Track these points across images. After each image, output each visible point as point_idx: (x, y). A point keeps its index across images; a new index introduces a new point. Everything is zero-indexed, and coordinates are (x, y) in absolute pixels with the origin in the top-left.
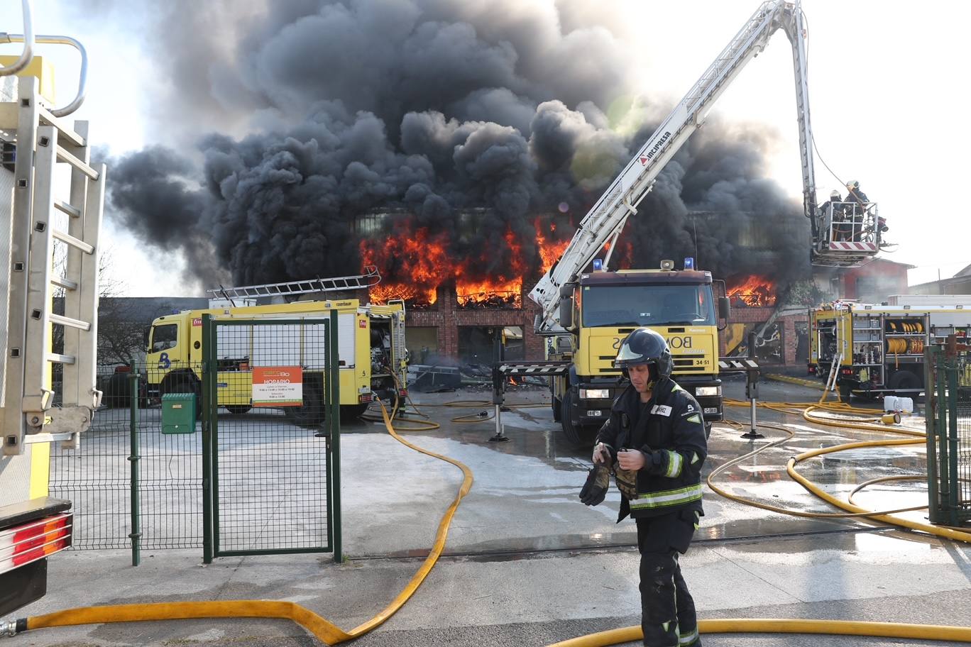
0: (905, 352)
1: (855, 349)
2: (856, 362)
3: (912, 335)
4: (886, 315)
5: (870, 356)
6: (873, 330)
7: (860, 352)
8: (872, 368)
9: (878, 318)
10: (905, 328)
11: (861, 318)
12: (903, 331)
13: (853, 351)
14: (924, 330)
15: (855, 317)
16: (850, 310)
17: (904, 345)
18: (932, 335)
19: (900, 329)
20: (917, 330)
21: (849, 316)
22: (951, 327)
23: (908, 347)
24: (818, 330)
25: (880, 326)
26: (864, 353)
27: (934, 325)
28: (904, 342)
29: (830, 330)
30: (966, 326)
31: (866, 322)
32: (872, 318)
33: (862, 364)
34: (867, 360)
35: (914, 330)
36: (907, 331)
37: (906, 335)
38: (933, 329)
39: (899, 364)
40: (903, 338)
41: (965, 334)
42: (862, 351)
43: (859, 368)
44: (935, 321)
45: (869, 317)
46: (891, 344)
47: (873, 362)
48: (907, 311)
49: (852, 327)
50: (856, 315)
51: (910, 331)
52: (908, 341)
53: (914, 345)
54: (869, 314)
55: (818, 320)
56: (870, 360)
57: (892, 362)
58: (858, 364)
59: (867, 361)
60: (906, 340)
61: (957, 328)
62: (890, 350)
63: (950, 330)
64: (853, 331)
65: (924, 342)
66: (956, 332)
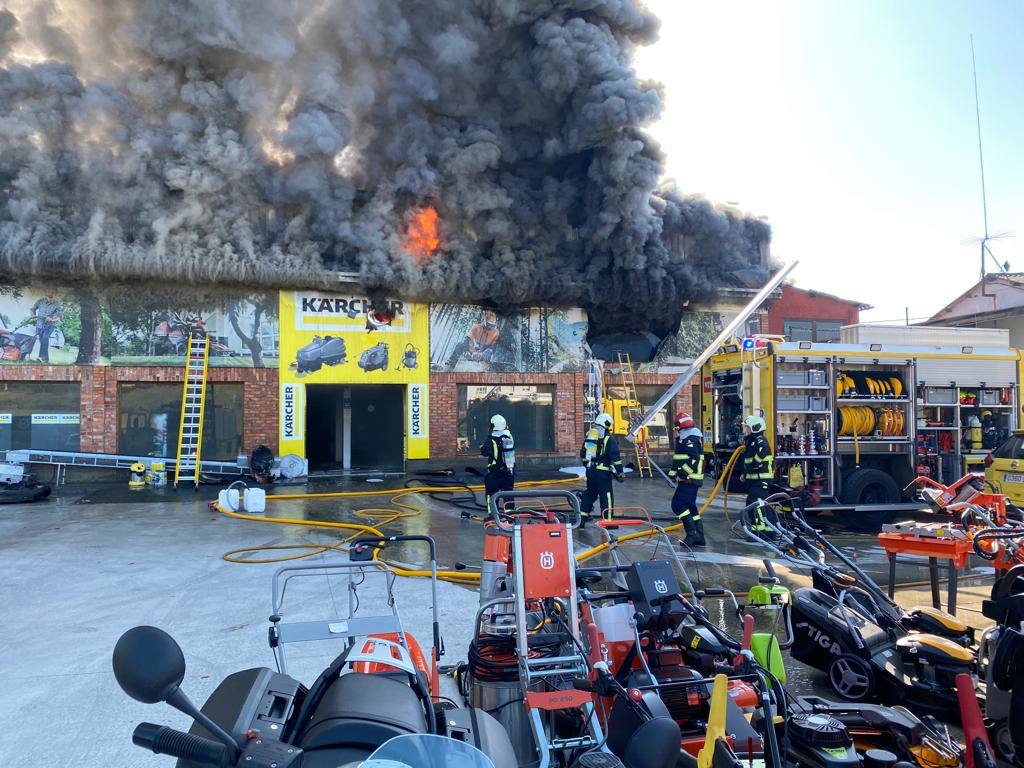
0: (871, 434)
1: (779, 427)
2: (782, 450)
3: (884, 400)
4: (838, 361)
5: (808, 439)
6: (814, 390)
7: (789, 433)
8: (812, 463)
9: (822, 367)
10: (871, 387)
11: (791, 365)
12: (868, 391)
13: (776, 430)
14: (905, 392)
15: (780, 364)
16: (771, 352)
17: (870, 419)
18: (920, 402)
19: (862, 389)
20: (893, 391)
21: (769, 362)
22: (953, 387)
23: (877, 424)
24: (714, 390)
25: (827, 381)
26: (796, 434)
27: (923, 383)
28: (870, 414)
29: (735, 390)
31: (801, 373)
32: (813, 366)
33: (793, 456)
34: (802, 446)
35: (887, 392)
36: (875, 392)
37: (873, 400)
38: (921, 390)
39: (860, 455)
40: (870, 406)
41: (976, 401)
42: (793, 429)
43: (789, 463)
44: (925, 374)
45: (806, 365)
46: (846, 416)
47: (814, 452)
48: (875, 354)
49: (775, 383)
50: (783, 359)
51: (881, 393)
52: (878, 413)
53: (887, 419)
54: (806, 359)
55: (715, 374)
56: (807, 447)
57: (848, 450)
58: (786, 456)
59: (802, 452)
60: (873, 410)
61: (963, 389)
62: (844, 428)
63: (950, 391)
64: (775, 391)
65: (906, 415)
66: (961, 396)
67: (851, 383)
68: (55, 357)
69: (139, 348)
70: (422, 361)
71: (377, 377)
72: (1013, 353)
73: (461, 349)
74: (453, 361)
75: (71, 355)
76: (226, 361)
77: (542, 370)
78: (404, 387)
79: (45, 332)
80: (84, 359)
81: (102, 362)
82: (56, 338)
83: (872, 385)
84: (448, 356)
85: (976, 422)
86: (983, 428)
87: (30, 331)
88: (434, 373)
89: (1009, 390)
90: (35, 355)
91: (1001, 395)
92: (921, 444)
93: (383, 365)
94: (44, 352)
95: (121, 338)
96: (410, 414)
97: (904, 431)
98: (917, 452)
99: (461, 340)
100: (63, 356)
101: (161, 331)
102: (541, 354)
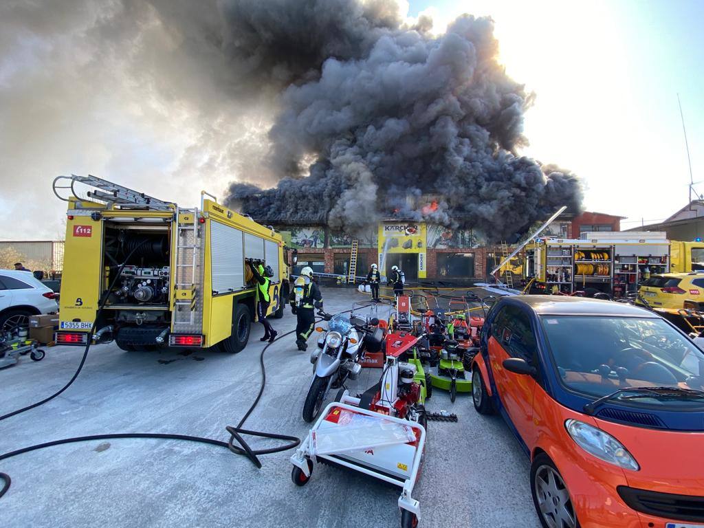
0: (593, 274)
1: (549, 271)
2: (549, 280)
3: (599, 261)
4: (576, 246)
5: (562, 276)
6: (564, 258)
7: (555, 273)
8: (562, 285)
9: (570, 249)
10: (593, 256)
11: (554, 248)
12: (591, 258)
13: (547, 272)
14: (610, 258)
15: (549, 248)
16: (545, 243)
17: (592, 269)
18: (617, 262)
19: (588, 257)
20: (604, 258)
21: (544, 247)
22: (634, 256)
23: (595, 271)
24: (526, 257)
25: (570, 254)
27: (618, 254)
28: (591, 267)
30: (647, 255)
31: (559, 251)
32: (564, 248)
33: (554, 282)
35: (601, 258)
36: (595, 259)
37: (593, 261)
38: (617, 258)
39: (585, 283)
40: (591, 264)
41: (648, 262)
42: (557, 272)
43: (552, 285)
45: (561, 248)
46: (580, 268)
47: (564, 281)
48: (595, 244)
49: (546, 255)
50: (550, 246)
51: (598, 259)
52: (596, 266)
53: (600, 269)
54: (561, 246)
55: (527, 250)
56: (561, 280)
57: (581, 281)
58: (551, 282)
59: (559, 280)
60: (594, 265)
61: (640, 257)
62: (579, 272)
63: (633, 258)
64: (546, 258)
65: (610, 268)
66: (638, 260)
67: (583, 255)
68: (318, 246)
69: (339, 243)
70: (424, 245)
71: (408, 251)
72: (668, 242)
73: (438, 241)
74: (435, 245)
75: (322, 246)
76: (363, 246)
77: (469, 247)
78: (418, 254)
79: (315, 240)
80: (325, 247)
81: (330, 248)
82: (319, 241)
83: (593, 255)
84: (433, 243)
85: (648, 270)
86: (651, 273)
87: (312, 239)
88: (428, 250)
89: (665, 257)
90: (313, 246)
91: (661, 260)
92: (617, 279)
93: (411, 247)
94: (315, 245)
95: (335, 241)
96: (420, 263)
97: (609, 274)
98: (614, 282)
99: (437, 237)
100: (320, 246)
101: (345, 239)
102: (469, 242)
